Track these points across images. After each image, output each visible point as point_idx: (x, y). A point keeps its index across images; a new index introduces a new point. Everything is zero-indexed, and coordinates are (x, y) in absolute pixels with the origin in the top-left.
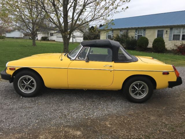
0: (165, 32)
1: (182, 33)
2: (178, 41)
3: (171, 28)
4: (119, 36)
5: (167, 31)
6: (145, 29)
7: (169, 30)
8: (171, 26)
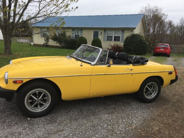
0: (99, 33)
1: (114, 34)
2: (111, 42)
3: (105, 29)
4: (56, 35)
5: (101, 32)
6: (81, 29)
7: (103, 32)
8: (105, 28)
